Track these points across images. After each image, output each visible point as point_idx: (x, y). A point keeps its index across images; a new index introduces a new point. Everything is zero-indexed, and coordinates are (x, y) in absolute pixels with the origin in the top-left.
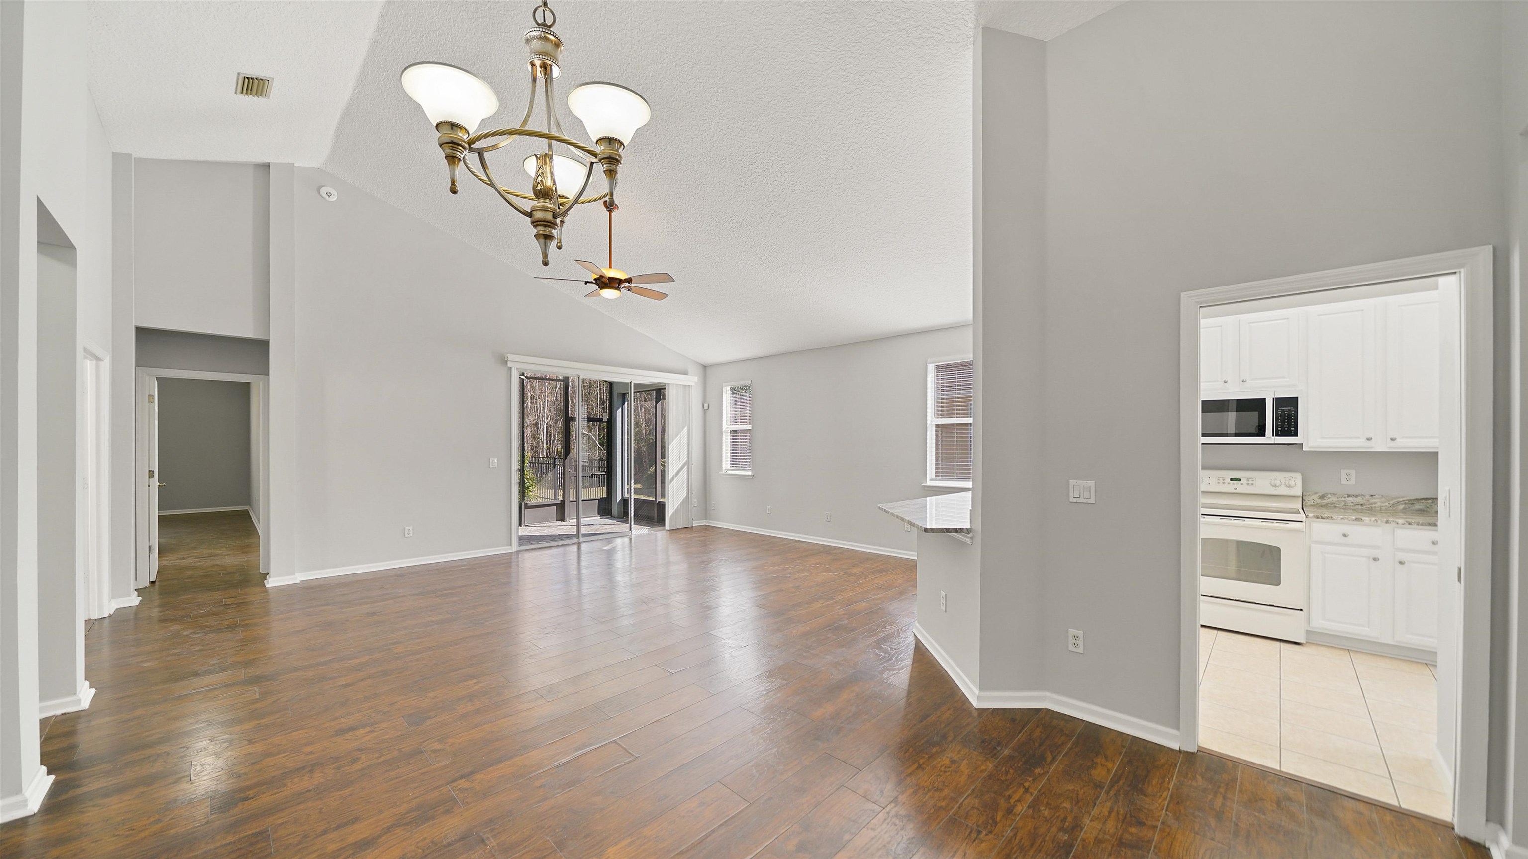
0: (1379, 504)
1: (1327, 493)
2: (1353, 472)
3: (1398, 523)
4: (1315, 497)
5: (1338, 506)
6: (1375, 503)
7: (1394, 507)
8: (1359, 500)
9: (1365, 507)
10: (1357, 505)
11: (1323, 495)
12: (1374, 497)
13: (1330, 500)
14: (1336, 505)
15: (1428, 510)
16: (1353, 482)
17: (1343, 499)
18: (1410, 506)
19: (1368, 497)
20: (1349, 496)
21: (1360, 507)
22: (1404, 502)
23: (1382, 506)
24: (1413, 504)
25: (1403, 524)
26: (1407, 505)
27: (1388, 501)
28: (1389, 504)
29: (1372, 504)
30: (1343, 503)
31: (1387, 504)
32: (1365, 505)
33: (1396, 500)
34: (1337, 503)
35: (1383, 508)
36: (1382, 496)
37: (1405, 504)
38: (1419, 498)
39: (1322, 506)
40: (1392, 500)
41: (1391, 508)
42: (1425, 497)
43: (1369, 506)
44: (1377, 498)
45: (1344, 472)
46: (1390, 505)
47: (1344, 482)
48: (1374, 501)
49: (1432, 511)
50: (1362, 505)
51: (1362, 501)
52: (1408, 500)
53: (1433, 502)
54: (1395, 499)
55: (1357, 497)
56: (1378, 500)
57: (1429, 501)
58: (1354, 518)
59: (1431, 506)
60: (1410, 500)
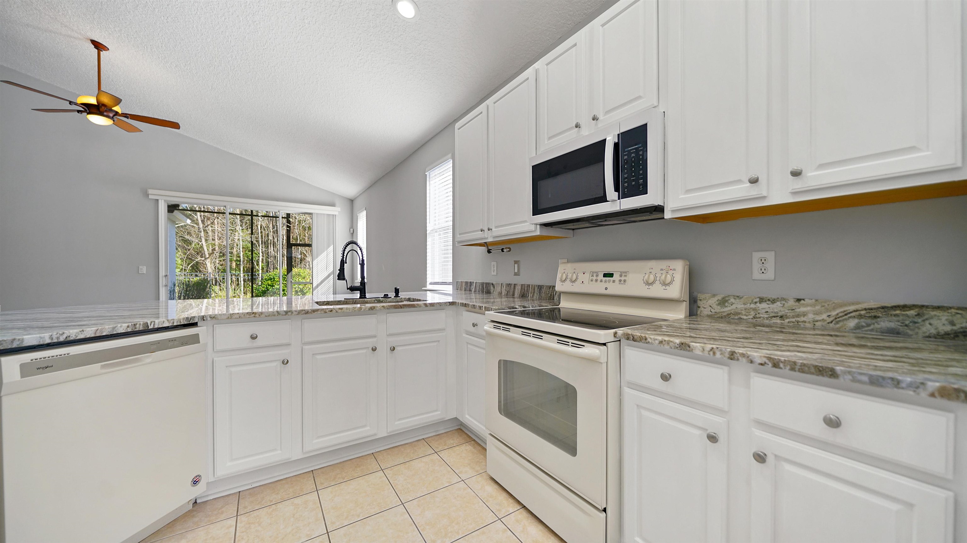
0: (811, 316)
1: (729, 296)
2: (770, 256)
3: (752, 362)
4: (713, 301)
5: (745, 317)
6: (804, 314)
7: (837, 323)
8: (777, 307)
9: (787, 320)
10: (774, 317)
11: (723, 298)
12: (802, 302)
13: (734, 307)
14: (742, 317)
15: (910, 332)
16: (770, 275)
17: (753, 306)
18: (869, 321)
19: (791, 303)
20: (762, 300)
21: (778, 321)
22: (857, 313)
23: (817, 321)
24: (875, 317)
25: (761, 364)
26: (862, 320)
27: (827, 310)
28: (829, 316)
29: (798, 316)
30: (753, 313)
31: (824, 316)
32: (787, 318)
33: (842, 310)
34: (744, 312)
35: (817, 324)
36: (817, 300)
37: (860, 316)
38: (889, 305)
39: (722, 318)
40: (834, 309)
41: (831, 325)
42: (902, 303)
43: (793, 320)
44: (807, 305)
45: (757, 256)
46: (831, 319)
47: (757, 275)
48: (803, 309)
49: (917, 333)
50: (781, 317)
51: (782, 309)
52: (865, 309)
53: (918, 315)
54: (841, 306)
55: (773, 301)
56: (809, 308)
57: (912, 312)
58: (677, 341)
59: (915, 323)
60: (871, 309)
